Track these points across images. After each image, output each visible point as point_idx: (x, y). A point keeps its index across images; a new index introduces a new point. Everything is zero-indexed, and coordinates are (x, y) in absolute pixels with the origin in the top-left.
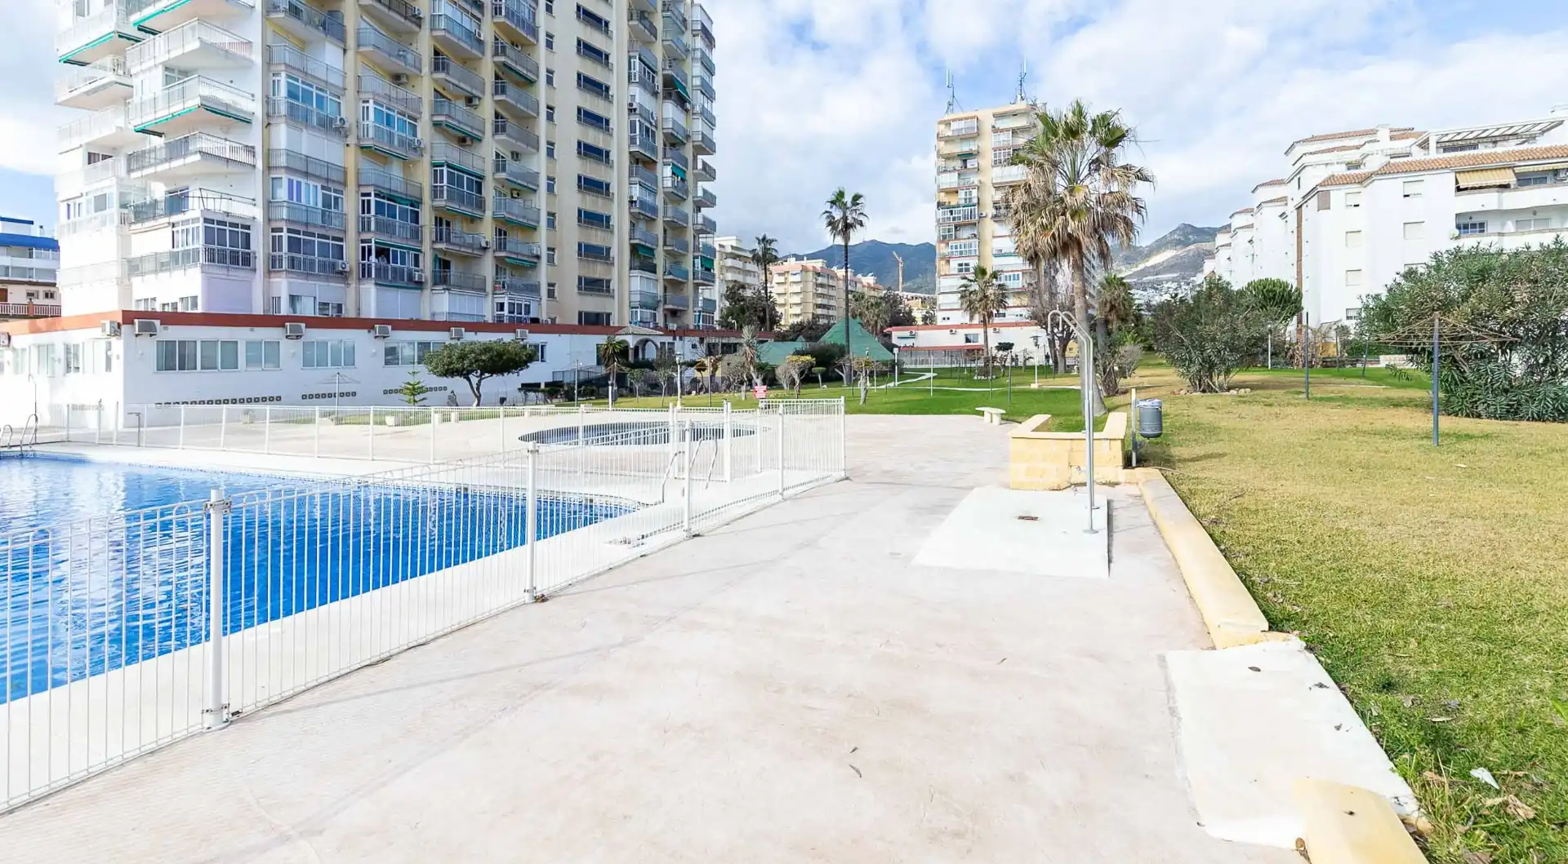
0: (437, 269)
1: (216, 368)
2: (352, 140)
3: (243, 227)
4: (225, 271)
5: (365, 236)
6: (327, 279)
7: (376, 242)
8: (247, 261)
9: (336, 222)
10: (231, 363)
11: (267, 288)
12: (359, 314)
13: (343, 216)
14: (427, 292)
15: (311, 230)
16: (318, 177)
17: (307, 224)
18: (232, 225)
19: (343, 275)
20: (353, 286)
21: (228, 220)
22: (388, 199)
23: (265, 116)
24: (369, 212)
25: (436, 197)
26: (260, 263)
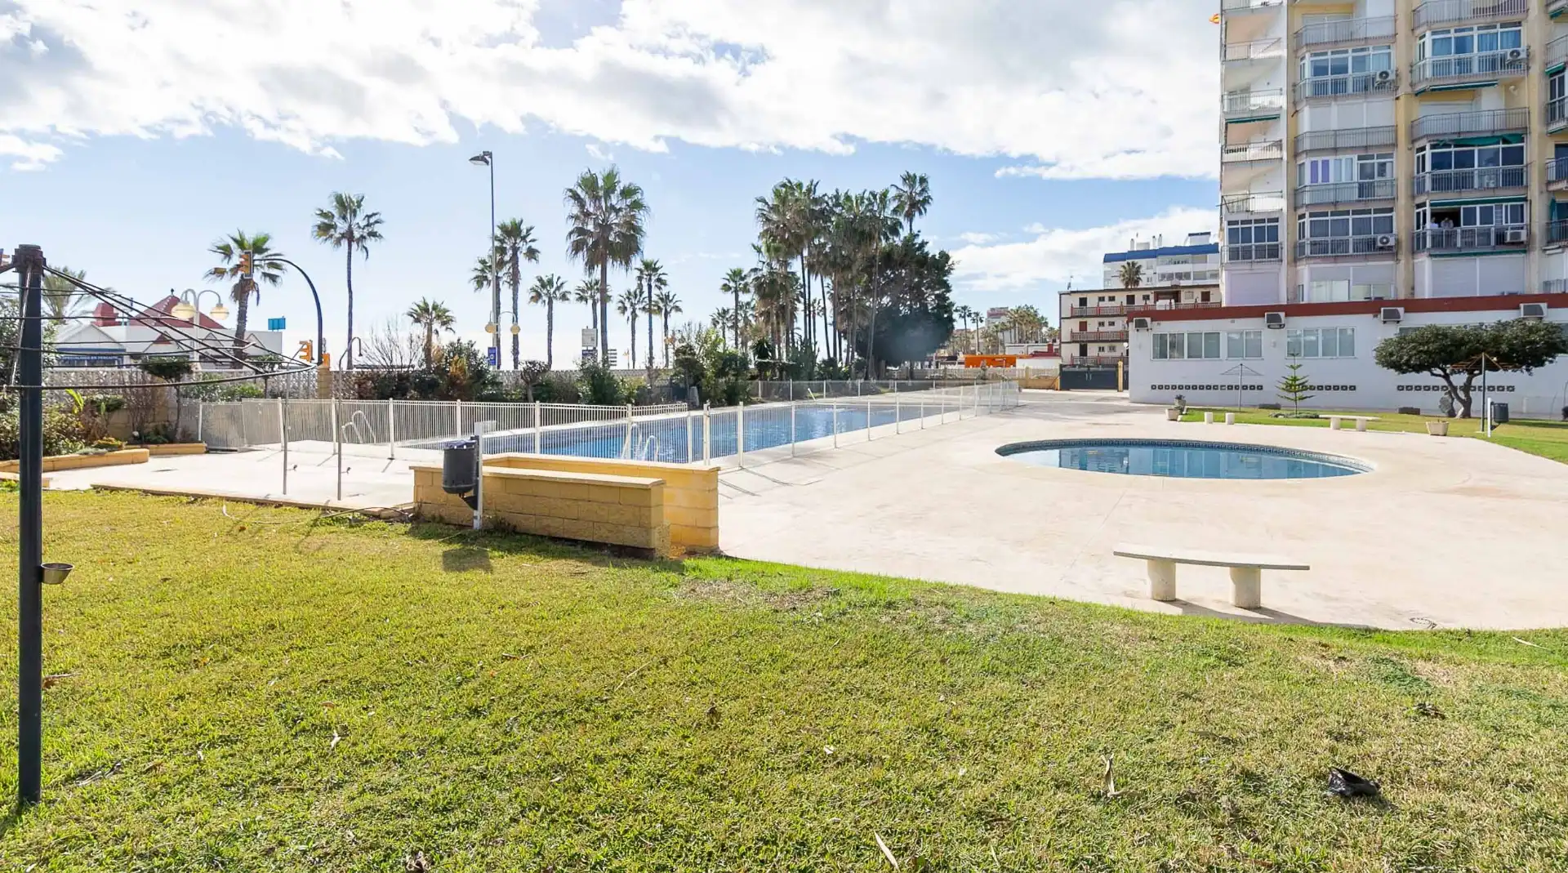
0: (1555, 219)
1: (1201, 357)
2: (1404, 88)
3: (1270, 220)
4: (1247, 267)
5: (1419, 200)
6: (1366, 258)
7: (1431, 205)
8: (1274, 253)
9: (1380, 192)
10: (1213, 352)
11: (1293, 277)
12: (1413, 294)
13: (1393, 184)
14: (1535, 255)
15: (1341, 208)
16: (1353, 149)
17: (1336, 203)
18: (1257, 221)
19: (1390, 251)
20: (1403, 262)
21: (1253, 218)
22: (1456, 146)
23: (1291, 105)
24: (1424, 170)
25: (1553, 118)
26: (1285, 254)
